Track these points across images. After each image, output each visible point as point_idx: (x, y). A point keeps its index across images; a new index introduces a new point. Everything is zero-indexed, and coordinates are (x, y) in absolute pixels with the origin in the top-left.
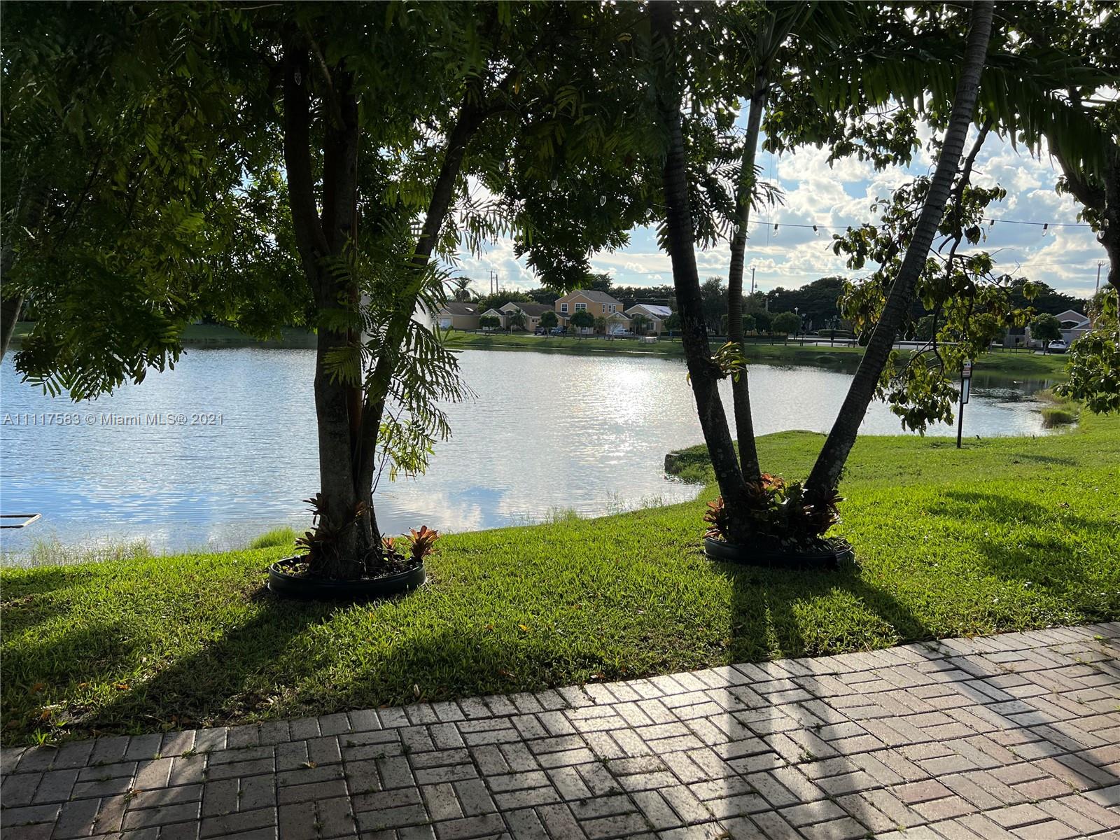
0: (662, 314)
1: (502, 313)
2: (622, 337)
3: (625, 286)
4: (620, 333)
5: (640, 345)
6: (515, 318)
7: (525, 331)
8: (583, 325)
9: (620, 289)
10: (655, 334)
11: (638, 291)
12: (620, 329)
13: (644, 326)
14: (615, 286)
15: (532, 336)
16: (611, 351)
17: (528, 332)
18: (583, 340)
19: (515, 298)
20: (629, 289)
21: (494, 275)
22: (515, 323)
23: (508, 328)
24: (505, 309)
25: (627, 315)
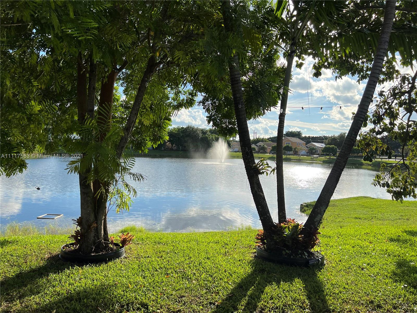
0: (322, 146)
1: (257, 146)
2: (304, 155)
3: (307, 136)
4: (303, 154)
5: (311, 159)
6: (262, 148)
7: (265, 152)
8: (287, 150)
9: (305, 137)
10: (318, 154)
11: (313, 138)
12: (303, 152)
13: (314, 151)
14: (303, 136)
15: (268, 154)
16: (299, 161)
17: (267, 153)
18: (288, 156)
19: (263, 140)
20: (309, 137)
21: (255, 132)
22: (261, 150)
23: (259, 151)
24: (258, 144)
25: (307, 147)
